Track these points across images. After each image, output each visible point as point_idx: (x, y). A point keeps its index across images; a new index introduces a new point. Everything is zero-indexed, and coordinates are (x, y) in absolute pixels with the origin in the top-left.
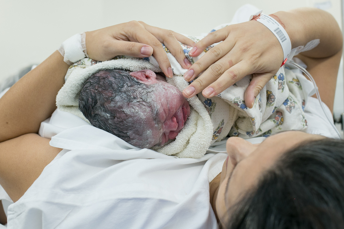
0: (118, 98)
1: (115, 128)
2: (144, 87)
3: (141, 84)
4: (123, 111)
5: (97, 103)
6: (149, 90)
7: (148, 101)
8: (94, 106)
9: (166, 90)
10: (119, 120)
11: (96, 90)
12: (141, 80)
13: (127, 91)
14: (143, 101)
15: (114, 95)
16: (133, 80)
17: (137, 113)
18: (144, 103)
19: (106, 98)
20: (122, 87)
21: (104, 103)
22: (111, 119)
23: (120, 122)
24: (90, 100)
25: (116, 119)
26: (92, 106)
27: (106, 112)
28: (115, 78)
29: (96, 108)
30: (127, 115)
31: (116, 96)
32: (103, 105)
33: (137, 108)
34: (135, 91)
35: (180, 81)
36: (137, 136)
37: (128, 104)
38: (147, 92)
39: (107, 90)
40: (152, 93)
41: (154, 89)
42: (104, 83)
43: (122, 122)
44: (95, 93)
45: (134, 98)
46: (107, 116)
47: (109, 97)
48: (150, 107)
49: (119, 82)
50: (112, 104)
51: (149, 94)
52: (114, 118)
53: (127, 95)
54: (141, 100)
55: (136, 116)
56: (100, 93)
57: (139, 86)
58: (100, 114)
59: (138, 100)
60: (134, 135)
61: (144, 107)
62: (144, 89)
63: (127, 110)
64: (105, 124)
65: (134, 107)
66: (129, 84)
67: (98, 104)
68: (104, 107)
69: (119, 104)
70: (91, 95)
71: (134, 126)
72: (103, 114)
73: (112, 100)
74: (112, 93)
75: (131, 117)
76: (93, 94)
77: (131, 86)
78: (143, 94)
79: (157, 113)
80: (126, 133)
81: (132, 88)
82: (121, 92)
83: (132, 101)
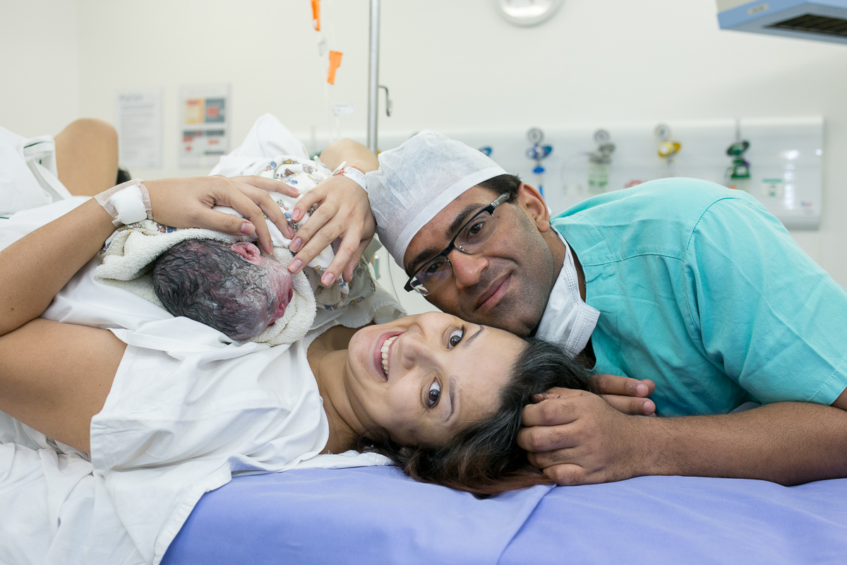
0: (228, 284)
1: (221, 321)
2: (255, 269)
3: (250, 264)
4: (236, 301)
5: (198, 289)
6: (262, 273)
7: (263, 287)
8: (193, 292)
9: (277, 271)
10: (229, 311)
11: (196, 271)
12: (248, 259)
13: (238, 274)
14: (257, 287)
15: (223, 279)
16: (239, 258)
17: (252, 302)
18: (258, 290)
19: (213, 283)
20: (231, 270)
21: (210, 289)
22: (218, 309)
23: (230, 313)
24: (188, 283)
25: (225, 310)
26: (190, 292)
27: (212, 300)
28: (219, 256)
29: (197, 295)
30: (240, 305)
31: (226, 281)
32: (207, 292)
33: (252, 297)
34: (246, 274)
35: (282, 254)
36: (248, 330)
37: (242, 292)
38: (260, 276)
39: (213, 272)
40: (266, 277)
41: (266, 272)
42: (207, 262)
43: (233, 313)
44: (195, 275)
45: (248, 284)
46: (213, 306)
47: (217, 282)
48: (265, 294)
49: (225, 261)
50: (222, 292)
51: (262, 278)
52: (223, 308)
53: (239, 280)
54: (255, 286)
55: (251, 307)
56: (203, 276)
57: (248, 267)
58: (202, 302)
59: (252, 287)
60: (244, 328)
61: (259, 295)
62: (255, 271)
63: (241, 300)
64: (207, 316)
65: (249, 296)
66: (238, 265)
67: (201, 290)
68: (209, 294)
69: (230, 291)
70: (189, 278)
71: (247, 318)
72: (208, 302)
73: (221, 286)
74: (221, 277)
75: (245, 307)
76: (192, 276)
77: (241, 267)
78: (256, 278)
79: (272, 302)
80: (235, 327)
81: (242, 270)
82: (232, 276)
83: (246, 288)
